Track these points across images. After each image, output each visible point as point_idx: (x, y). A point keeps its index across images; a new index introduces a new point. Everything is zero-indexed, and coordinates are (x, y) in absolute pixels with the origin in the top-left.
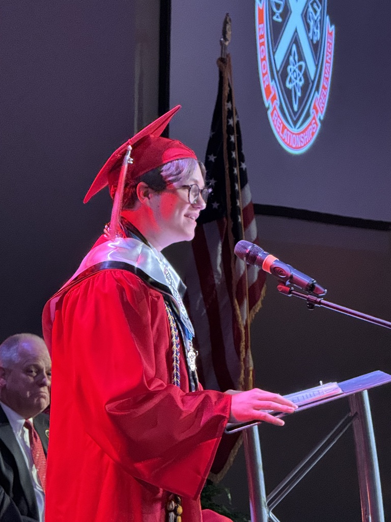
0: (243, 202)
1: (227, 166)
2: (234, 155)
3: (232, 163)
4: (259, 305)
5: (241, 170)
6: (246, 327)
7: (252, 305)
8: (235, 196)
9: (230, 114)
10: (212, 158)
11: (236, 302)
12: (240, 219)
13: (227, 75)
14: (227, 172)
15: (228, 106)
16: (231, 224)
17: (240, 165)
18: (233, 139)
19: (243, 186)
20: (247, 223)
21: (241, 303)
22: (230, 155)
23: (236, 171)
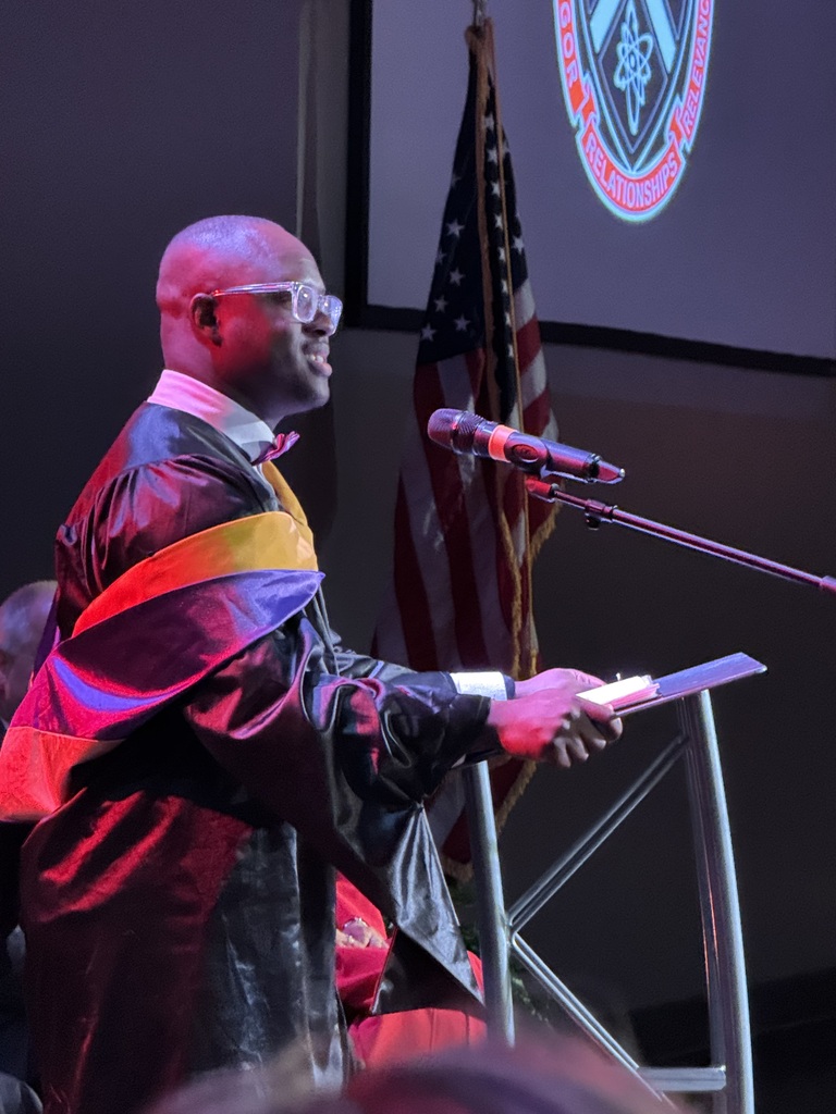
0: (518, 316)
1: (485, 245)
2: (500, 222)
3: (495, 238)
4: (549, 525)
5: (514, 253)
6: (523, 570)
7: (535, 525)
8: (501, 304)
9: (492, 139)
10: (455, 229)
11: (503, 518)
12: (512, 352)
13: (485, 62)
14: (485, 257)
15: (486, 123)
16: (493, 362)
17: (511, 242)
18: (497, 189)
19: (517, 285)
20: (526, 359)
21: (513, 522)
22: (491, 222)
23: (503, 255)
